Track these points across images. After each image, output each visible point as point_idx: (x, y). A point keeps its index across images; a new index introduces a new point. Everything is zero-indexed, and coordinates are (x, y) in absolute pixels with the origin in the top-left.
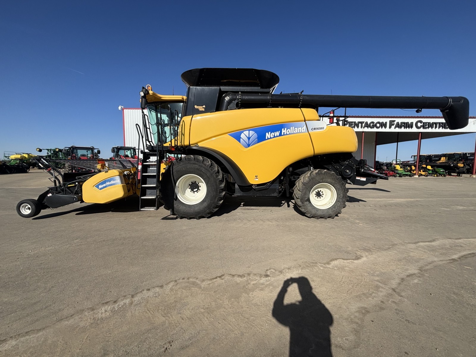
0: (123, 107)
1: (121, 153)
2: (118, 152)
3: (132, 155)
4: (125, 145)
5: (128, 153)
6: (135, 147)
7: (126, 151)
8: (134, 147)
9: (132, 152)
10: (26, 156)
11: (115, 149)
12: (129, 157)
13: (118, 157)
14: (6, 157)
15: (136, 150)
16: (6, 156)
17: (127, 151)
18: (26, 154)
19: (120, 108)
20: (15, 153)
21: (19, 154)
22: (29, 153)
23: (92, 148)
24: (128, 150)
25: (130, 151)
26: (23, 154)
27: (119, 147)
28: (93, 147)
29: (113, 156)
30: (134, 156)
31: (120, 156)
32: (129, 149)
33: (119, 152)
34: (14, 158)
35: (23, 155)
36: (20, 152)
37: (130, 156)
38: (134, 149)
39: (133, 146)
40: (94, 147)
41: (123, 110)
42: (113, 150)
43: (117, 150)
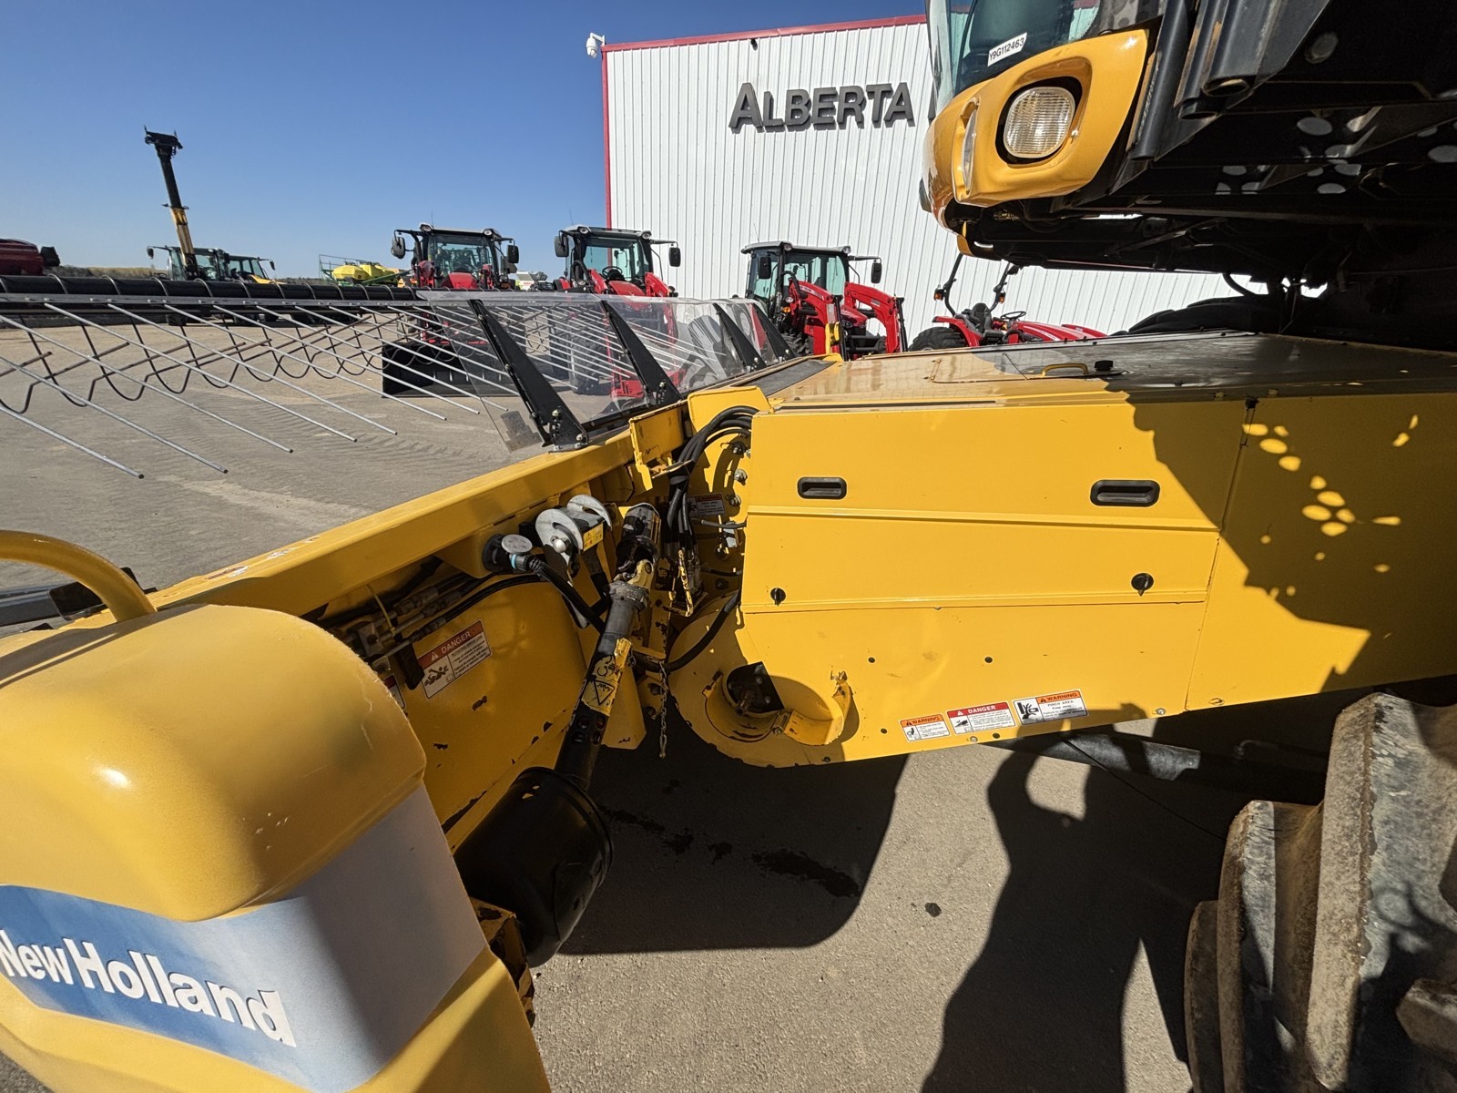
0: (602, 39)
1: (596, 259)
2: (579, 255)
3: (637, 270)
4: (610, 223)
5: (622, 261)
6: (649, 233)
7: (614, 250)
8: (642, 231)
9: (637, 259)
10: (367, 269)
11: (571, 239)
12: (622, 279)
13: (581, 278)
14: (325, 271)
15: (653, 246)
16: (324, 268)
17: (616, 253)
18: (368, 263)
19: (591, 43)
20: (342, 261)
21: (351, 264)
22: (373, 261)
23: (491, 237)
24: (622, 250)
25: (627, 251)
26: (362, 263)
27: (584, 229)
28: (492, 230)
29: (566, 274)
30: (644, 279)
31: (589, 272)
32: (621, 240)
33: (583, 255)
34: (342, 277)
35: (361, 266)
36: (352, 257)
37: (626, 273)
38: (645, 243)
39: (640, 229)
40: (497, 230)
41: (602, 54)
42: (562, 245)
43: (578, 243)
